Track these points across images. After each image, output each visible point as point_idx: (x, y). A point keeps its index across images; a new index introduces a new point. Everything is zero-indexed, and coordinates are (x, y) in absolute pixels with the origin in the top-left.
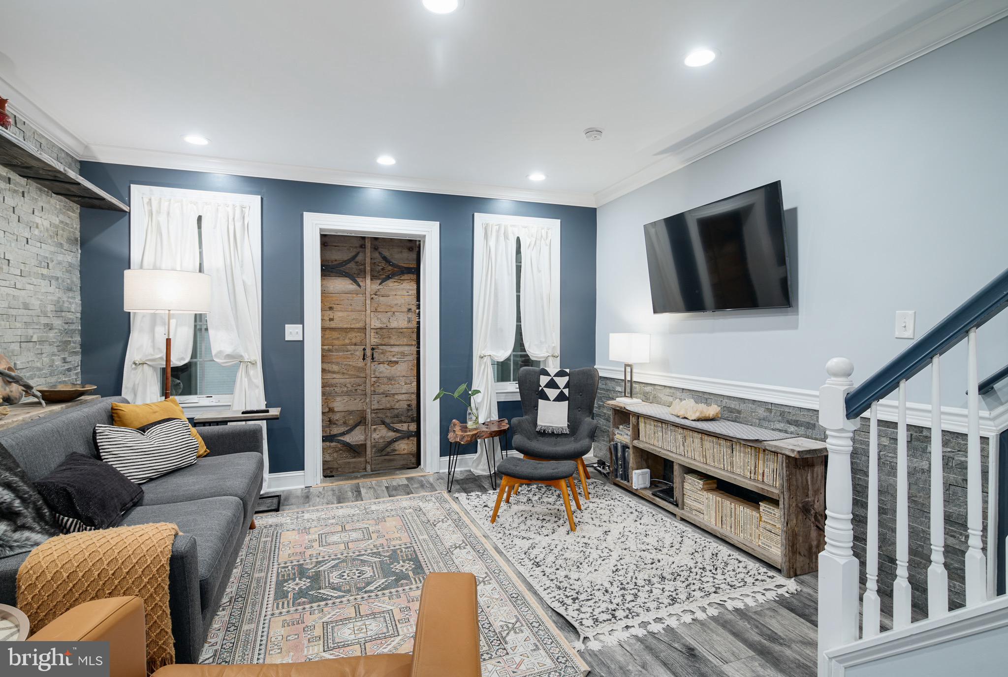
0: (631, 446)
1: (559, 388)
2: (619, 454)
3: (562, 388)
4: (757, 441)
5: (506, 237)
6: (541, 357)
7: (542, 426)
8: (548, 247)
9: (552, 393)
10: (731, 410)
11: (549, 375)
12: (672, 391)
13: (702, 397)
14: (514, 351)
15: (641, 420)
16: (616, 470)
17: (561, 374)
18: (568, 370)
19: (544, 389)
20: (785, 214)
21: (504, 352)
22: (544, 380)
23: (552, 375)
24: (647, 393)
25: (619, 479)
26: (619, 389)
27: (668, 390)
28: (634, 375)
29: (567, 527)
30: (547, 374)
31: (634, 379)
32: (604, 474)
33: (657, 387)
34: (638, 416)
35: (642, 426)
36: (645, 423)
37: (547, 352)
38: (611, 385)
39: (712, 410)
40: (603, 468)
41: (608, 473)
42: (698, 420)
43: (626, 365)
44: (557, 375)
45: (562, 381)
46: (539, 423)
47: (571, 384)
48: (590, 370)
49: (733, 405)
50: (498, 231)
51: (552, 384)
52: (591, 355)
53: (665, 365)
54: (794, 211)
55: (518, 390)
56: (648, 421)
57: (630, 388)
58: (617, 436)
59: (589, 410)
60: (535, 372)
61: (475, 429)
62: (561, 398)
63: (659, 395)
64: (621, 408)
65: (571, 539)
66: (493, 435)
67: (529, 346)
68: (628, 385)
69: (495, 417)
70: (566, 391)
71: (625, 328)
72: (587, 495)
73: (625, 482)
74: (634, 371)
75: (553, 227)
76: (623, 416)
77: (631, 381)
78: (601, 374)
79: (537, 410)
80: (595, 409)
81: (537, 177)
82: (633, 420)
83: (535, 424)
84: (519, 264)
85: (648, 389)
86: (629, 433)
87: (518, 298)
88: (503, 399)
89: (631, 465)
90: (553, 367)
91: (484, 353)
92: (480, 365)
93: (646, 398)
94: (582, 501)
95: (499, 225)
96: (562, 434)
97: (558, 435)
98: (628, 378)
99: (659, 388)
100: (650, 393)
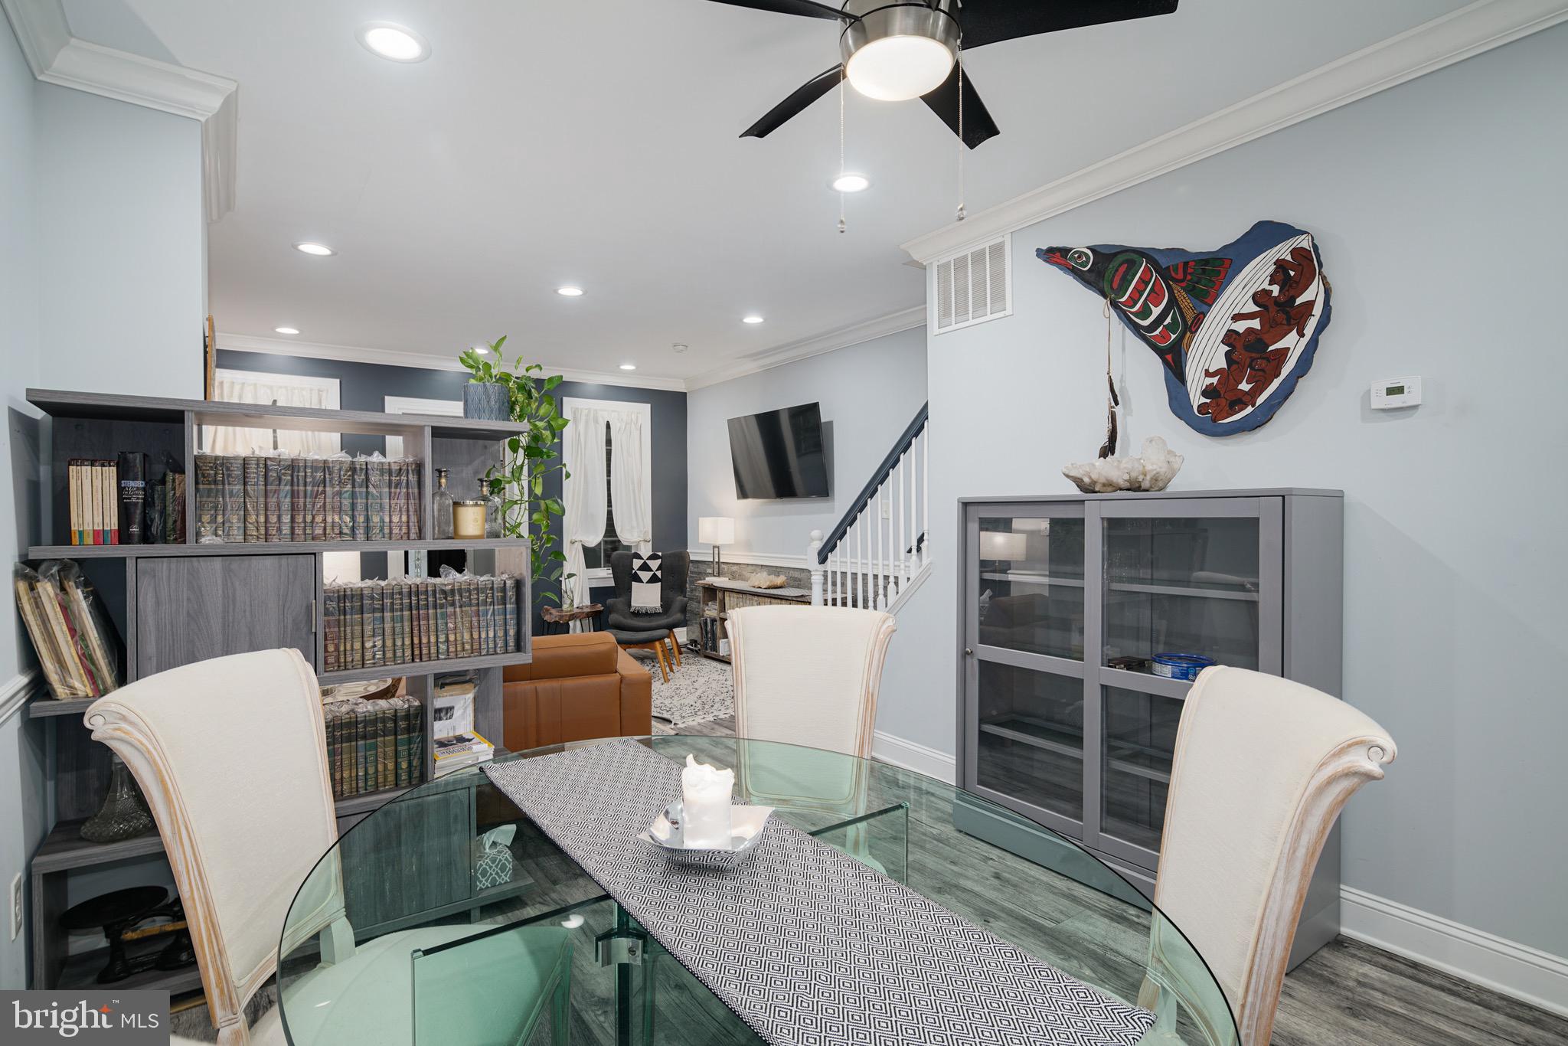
0: (718, 619)
1: (652, 570)
2: (709, 628)
3: (654, 569)
4: (802, 596)
5: (596, 421)
6: (633, 542)
7: (636, 607)
8: (638, 432)
9: (645, 576)
10: (795, 579)
11: (643, 559)
12: (753, 568)
13: (775, 570)
14: (604, 537)
15: (727, 594)
16: (706, 644)
17: (653, 557)
18: (660, 554)
19: (639, 572)
20: (823, 425)
21: (595, 538)
22: (637, 564)
23: (645, 558)
24: (734, 572)
25: (709, 651)
26: (710, 571)
27: (750, 567)
28: (721, 556)
29: (662, 681)
30: (640, 558)
31: (721, 560)
32: (696, 651)
33: (741, 566)
34: (724, 590)
35: (727, 599)
36: (730, 596)
37: (639, 537)
38: (702, 567)
39: (780, 580)
40: (695, 646)
41: (699, 650)
42: (769, 588)
43: (714, 547)
44: (651, 558)
45: (654, 564)
46: (632, 604)
47: (663, 566)
48: (681, 553)
49: (797, 575)
50: (588, 415)
51: (645, 567)
52: (683, 540)
53: (748, 545)
54: (830, 423)
55: (612, 576)
56: (732, 594)
57: (718, 568)
58: (707, 612)
59: (682, 590)
60: (628, 556)
61: (570, 611)
62: (654, 579)
63: (744, 573)
64: (709, 585)
65: (666, 686)
66: (588, 615)
67: (621, 532)
68: (716, 566)
69: (587, 601)
70: (659, 574)
71: (713, 512)
72: (680, 664)
73: (715, 653)
74: (721, 552)
75: (643, 412)
76: (711, 592)
77: (718, 563)
78: (692, 558)
79: (631, 592)
80: (687, 593)
81: (628, 367)
82: (719, 595)
83: (630, 606)
84: (608, 448)
85: (735, 568)
86: (717, 607)
87: (609, 483)
88: (594, 586)
89: (718, 635)
90: (646, 551)
91: (574, 538)
92: (570, 550)
93: (733, 577)
94: (674, 667)
95: (589, 410)
96: (655, 613)
97: (651, 615)
98: (716, 560)
99: (744, 566)
100: (737, 570)
